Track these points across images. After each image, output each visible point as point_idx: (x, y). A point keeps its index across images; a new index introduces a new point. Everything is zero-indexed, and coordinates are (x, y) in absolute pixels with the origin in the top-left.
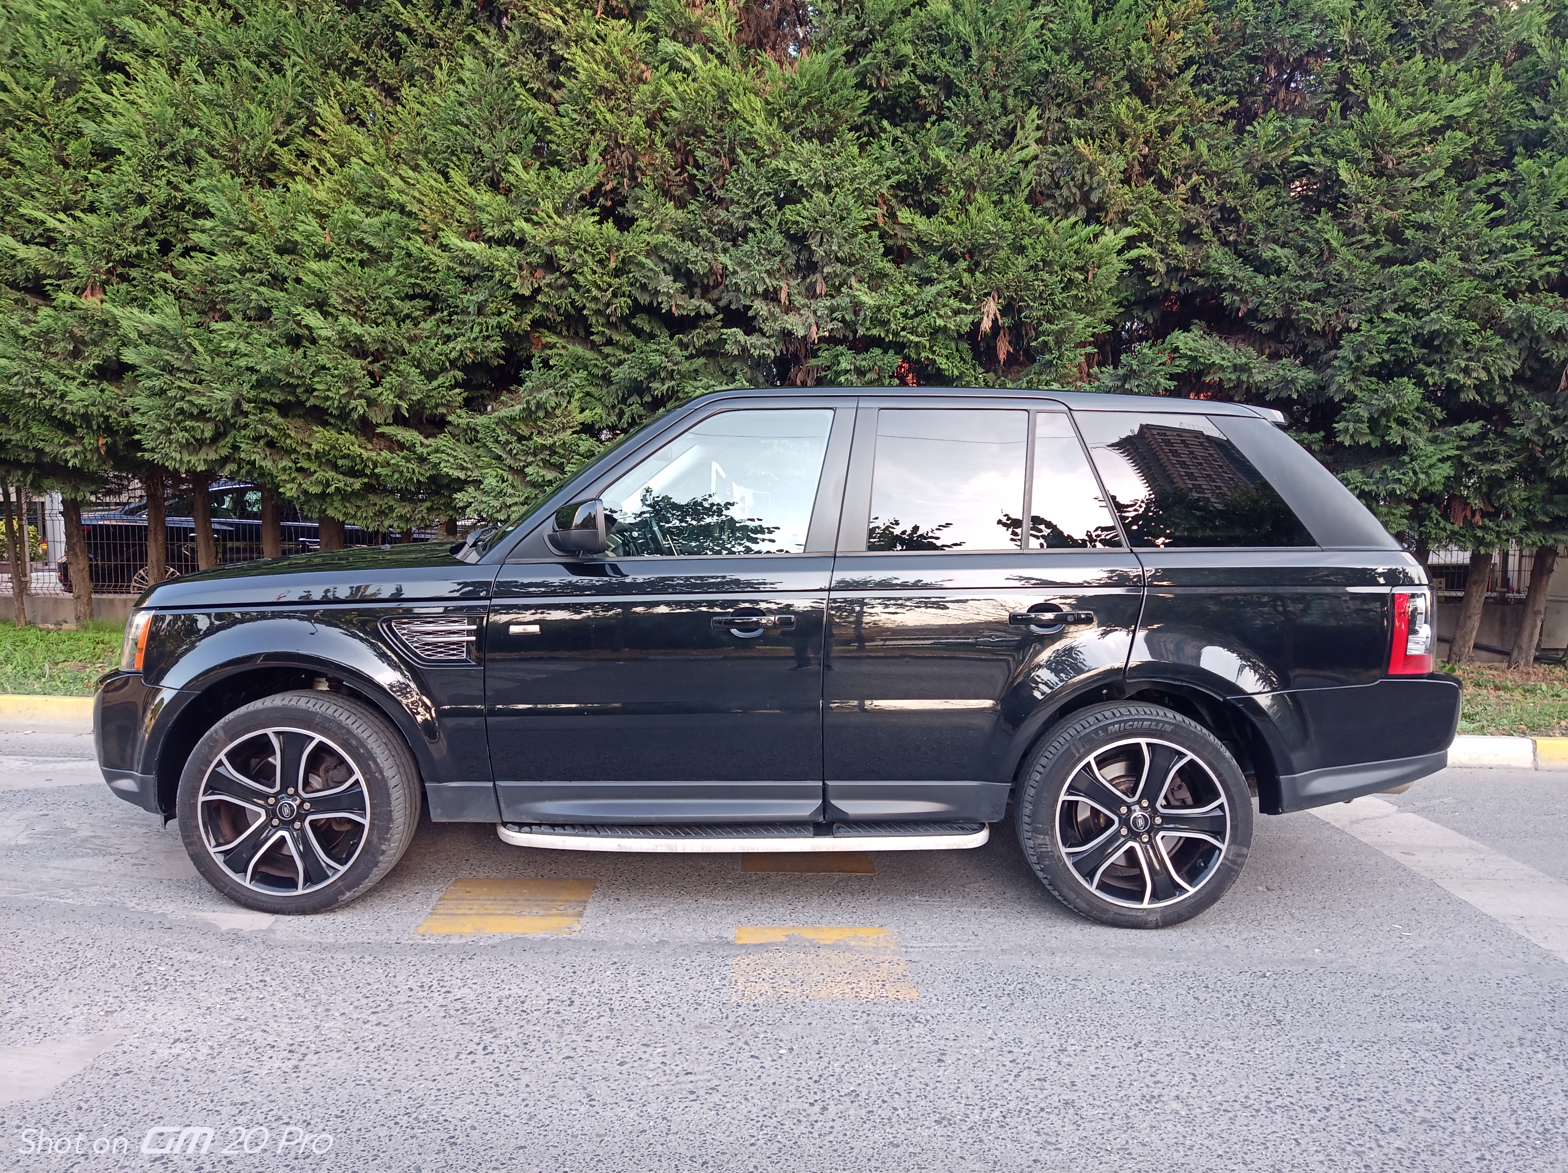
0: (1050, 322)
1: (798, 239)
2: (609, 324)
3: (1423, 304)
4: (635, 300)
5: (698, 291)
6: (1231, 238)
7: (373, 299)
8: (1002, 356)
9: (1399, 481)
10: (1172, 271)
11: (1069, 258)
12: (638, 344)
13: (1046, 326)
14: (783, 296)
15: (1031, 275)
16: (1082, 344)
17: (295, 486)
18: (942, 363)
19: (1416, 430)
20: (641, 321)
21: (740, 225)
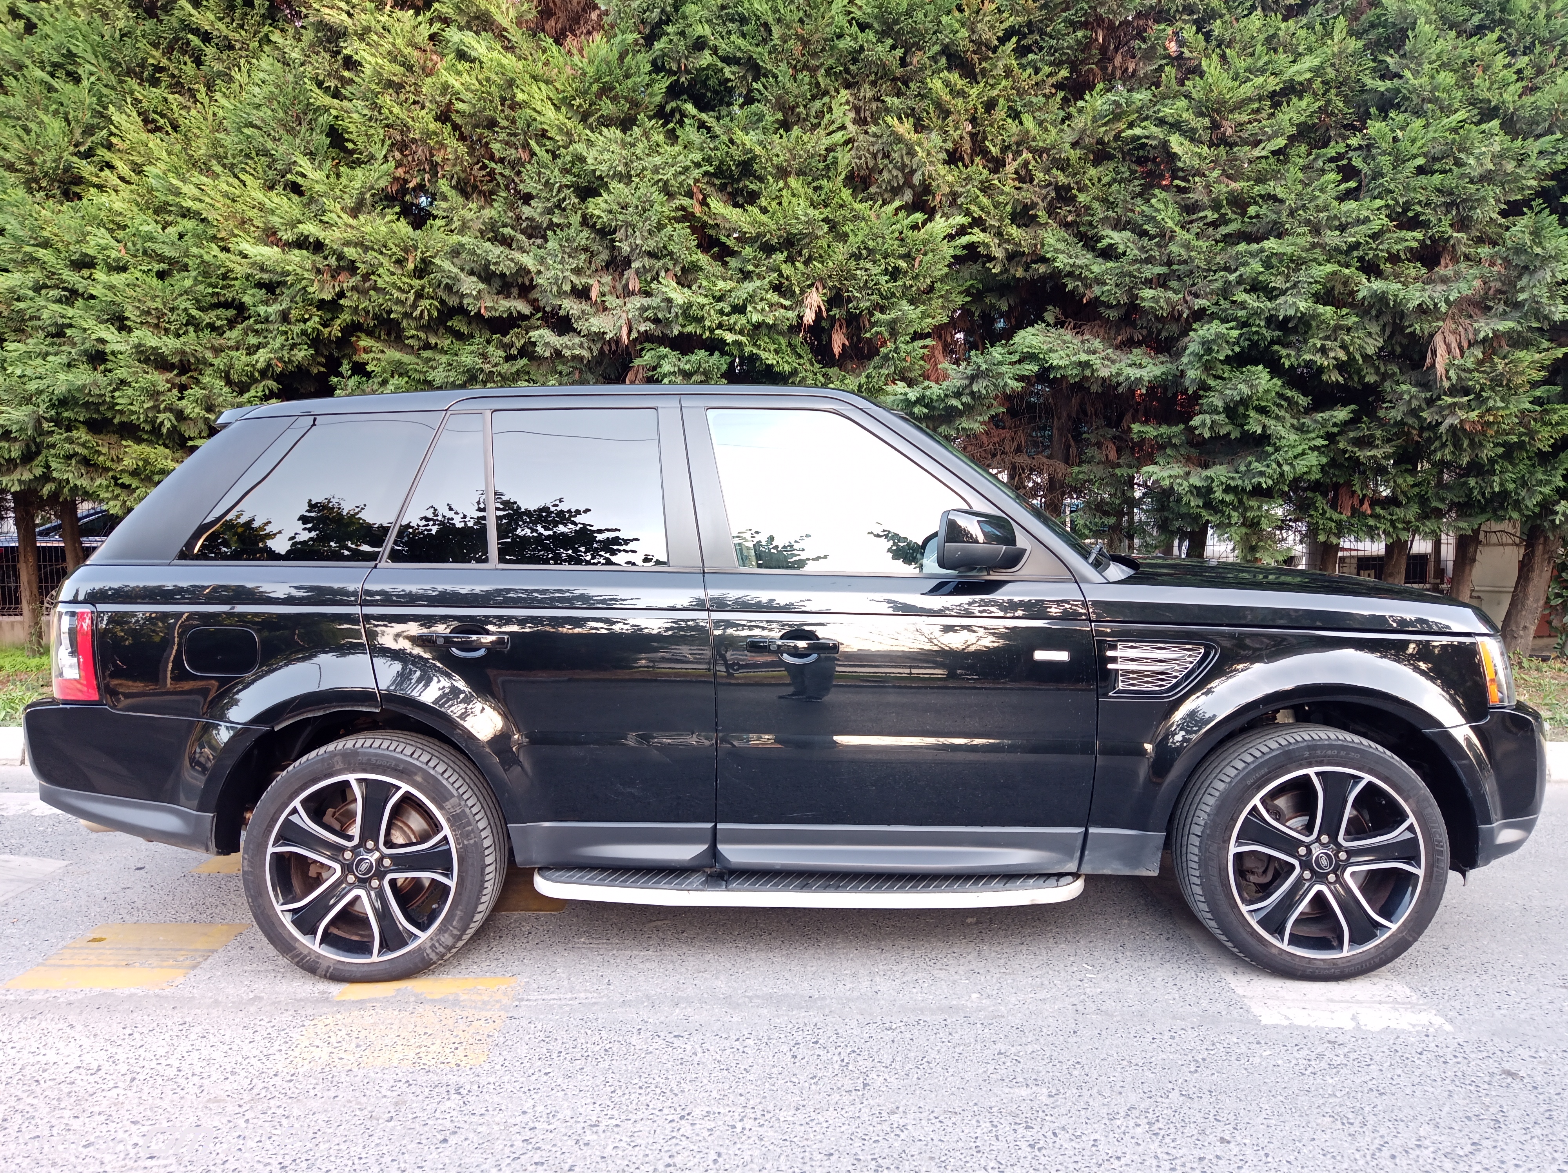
0: (882, 311)
1: (605, 233)
2: (419, 328)
3: (1278, 282)
4: (442, 302)
5: (515, 291)
6: (1069, 219)
7: (171, 310)
8: (837, 350)
9: (1262, 474)
10: (1012, 257)
11: (891, 244)
12: (457, 345)
13: (878, 315)
14: (594, 294)
15: (852, 263)
16: (917, 336)
17: (119, 503)
18: (770, 358)
19: (1277, 418)
20: (457, 323)
21: (544, 221)
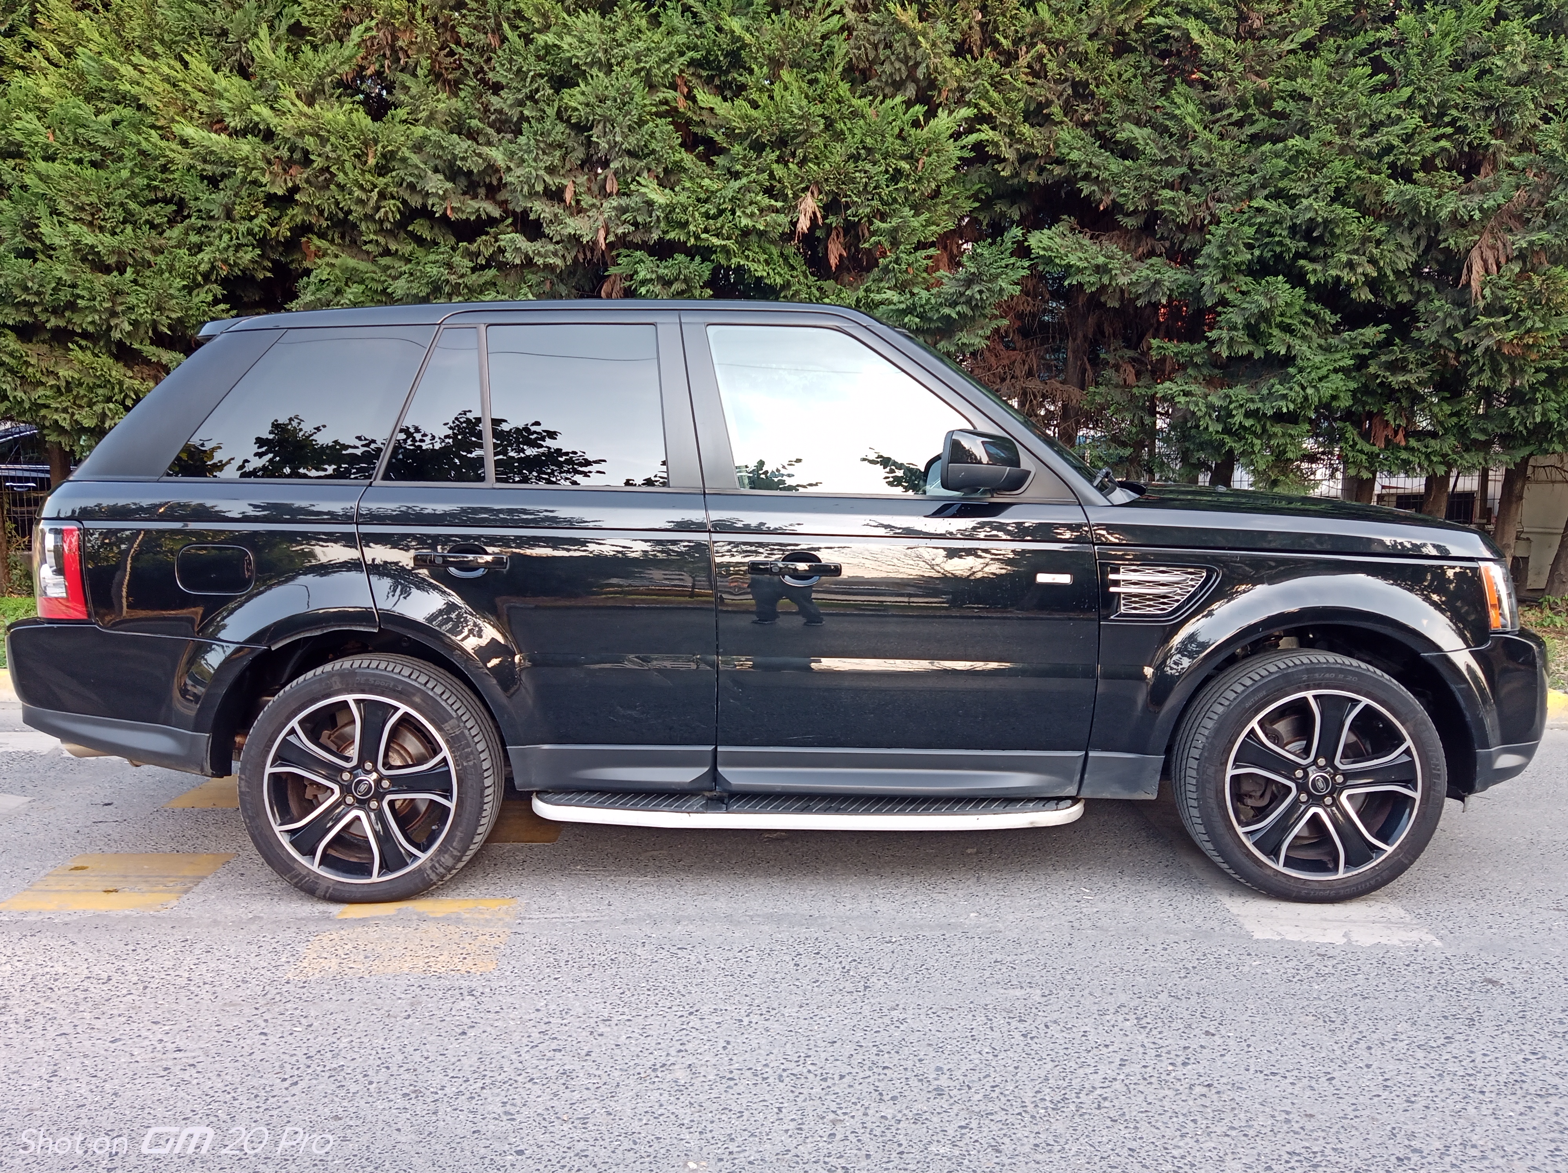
0: (883, 220)
1: (581, 128)
2: (381, 231)
4: (404, 202)
5: (482, 191)
6: (1086, 118)
7: (108, 205)
8: (833, 261)
9: (1284, 397)
10: (1024, 159)
11: (892, 143)
12: (420, 253)
13: (877, 223)
14: (568, 196)
15: (851, 165)
16: (921, 246)
18: (760, 270)
19: (1304, 337)
20: (419, 227)
21: (514, 114)
